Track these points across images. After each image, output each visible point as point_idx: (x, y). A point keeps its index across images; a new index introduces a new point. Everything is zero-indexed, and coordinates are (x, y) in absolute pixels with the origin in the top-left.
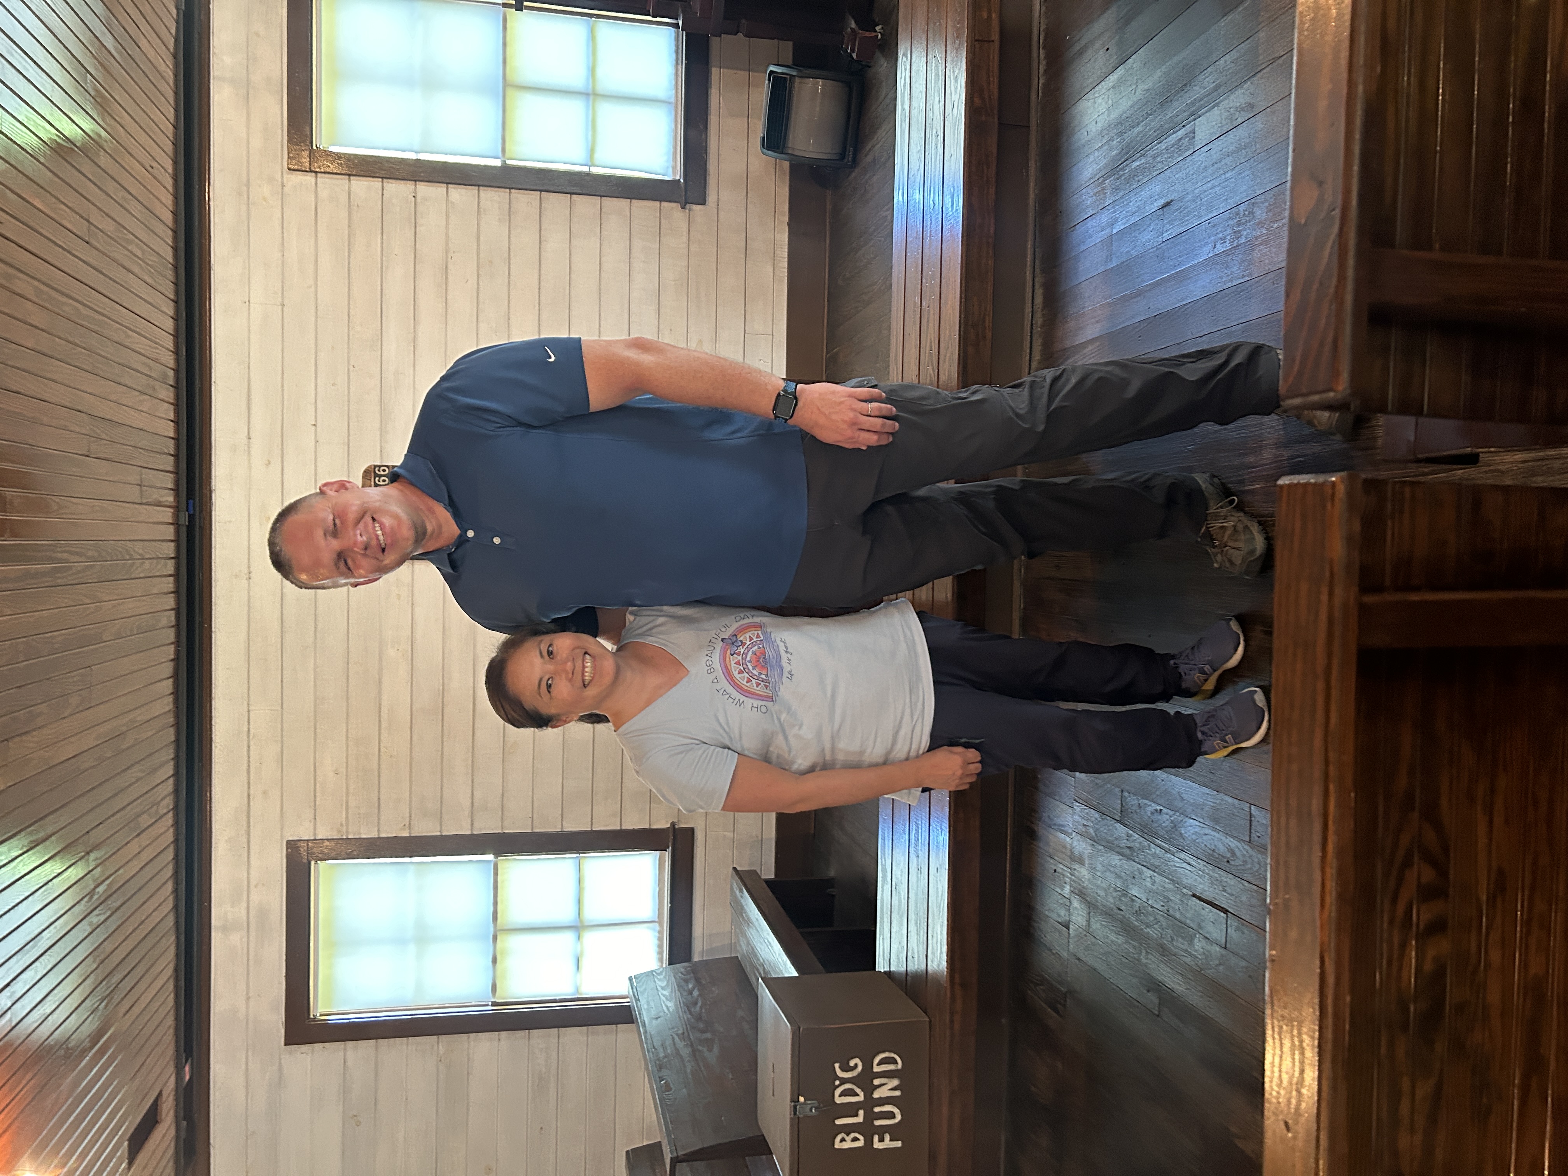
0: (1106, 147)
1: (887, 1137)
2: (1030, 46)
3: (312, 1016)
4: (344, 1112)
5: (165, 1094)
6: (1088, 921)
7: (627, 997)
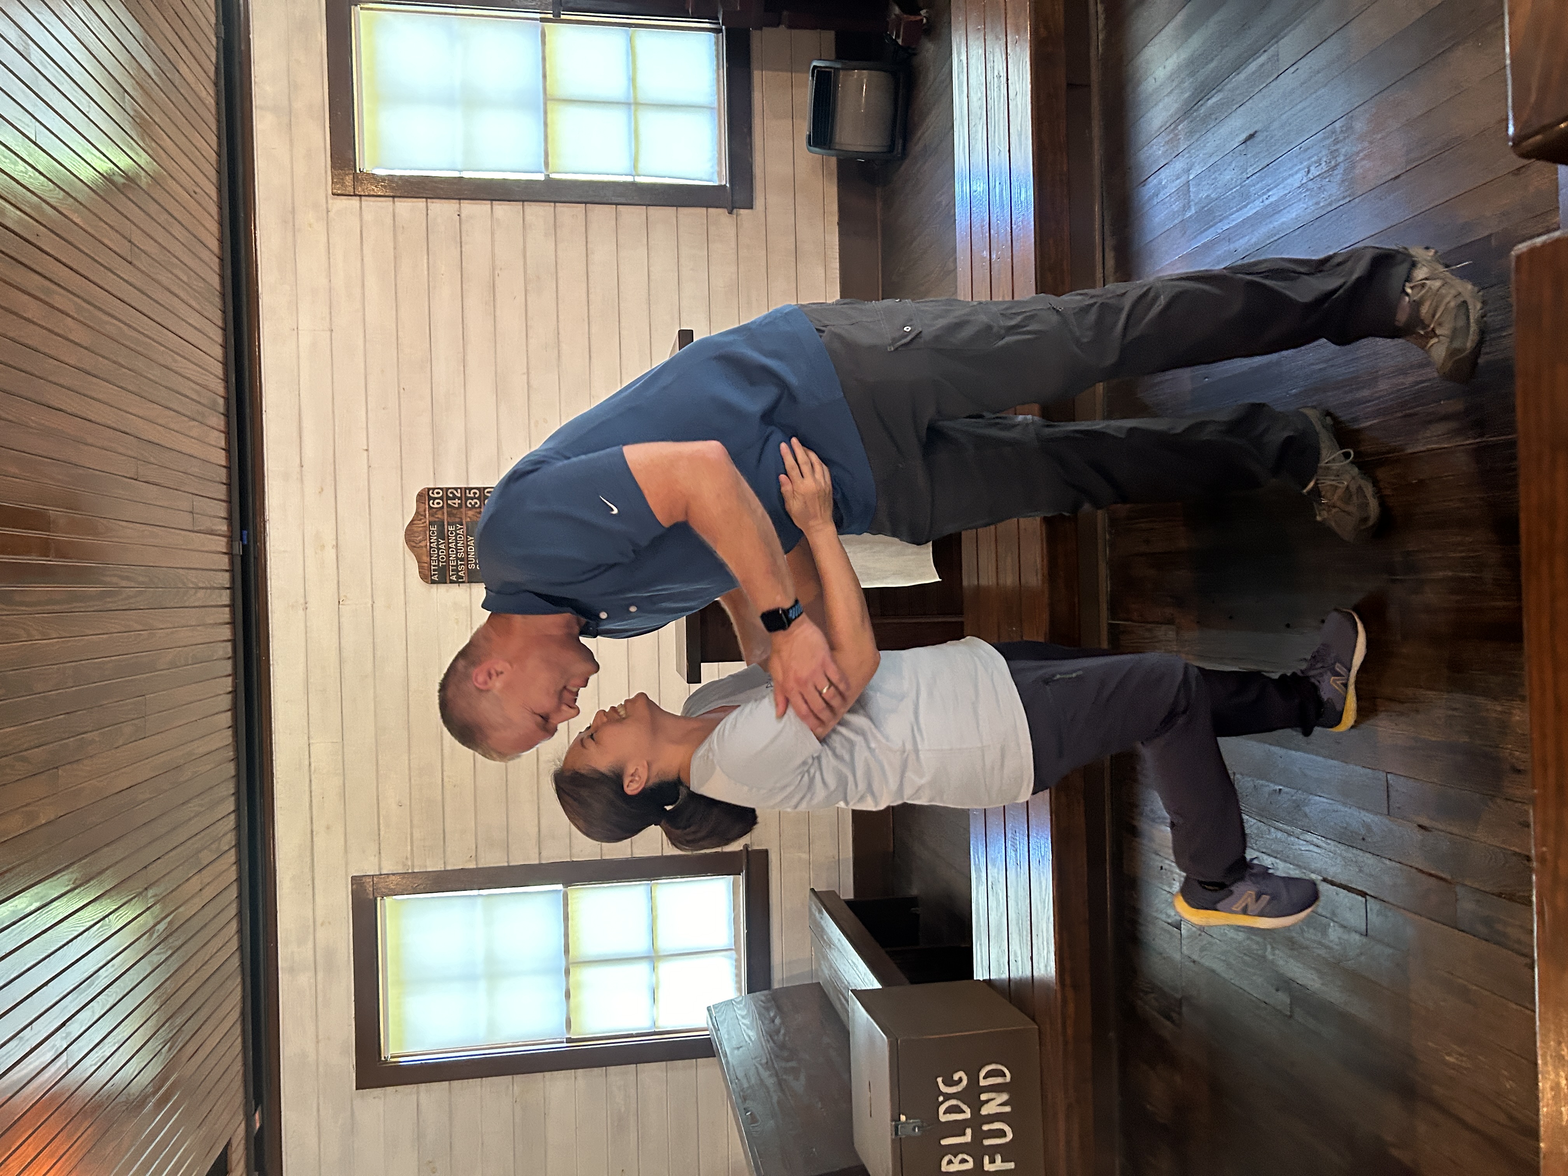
0: (1176, 91)
1: (998, 1158)
3: (383, 1059)
4: (419, 1159)
5: (234, 1144)
7: (706, 1029)
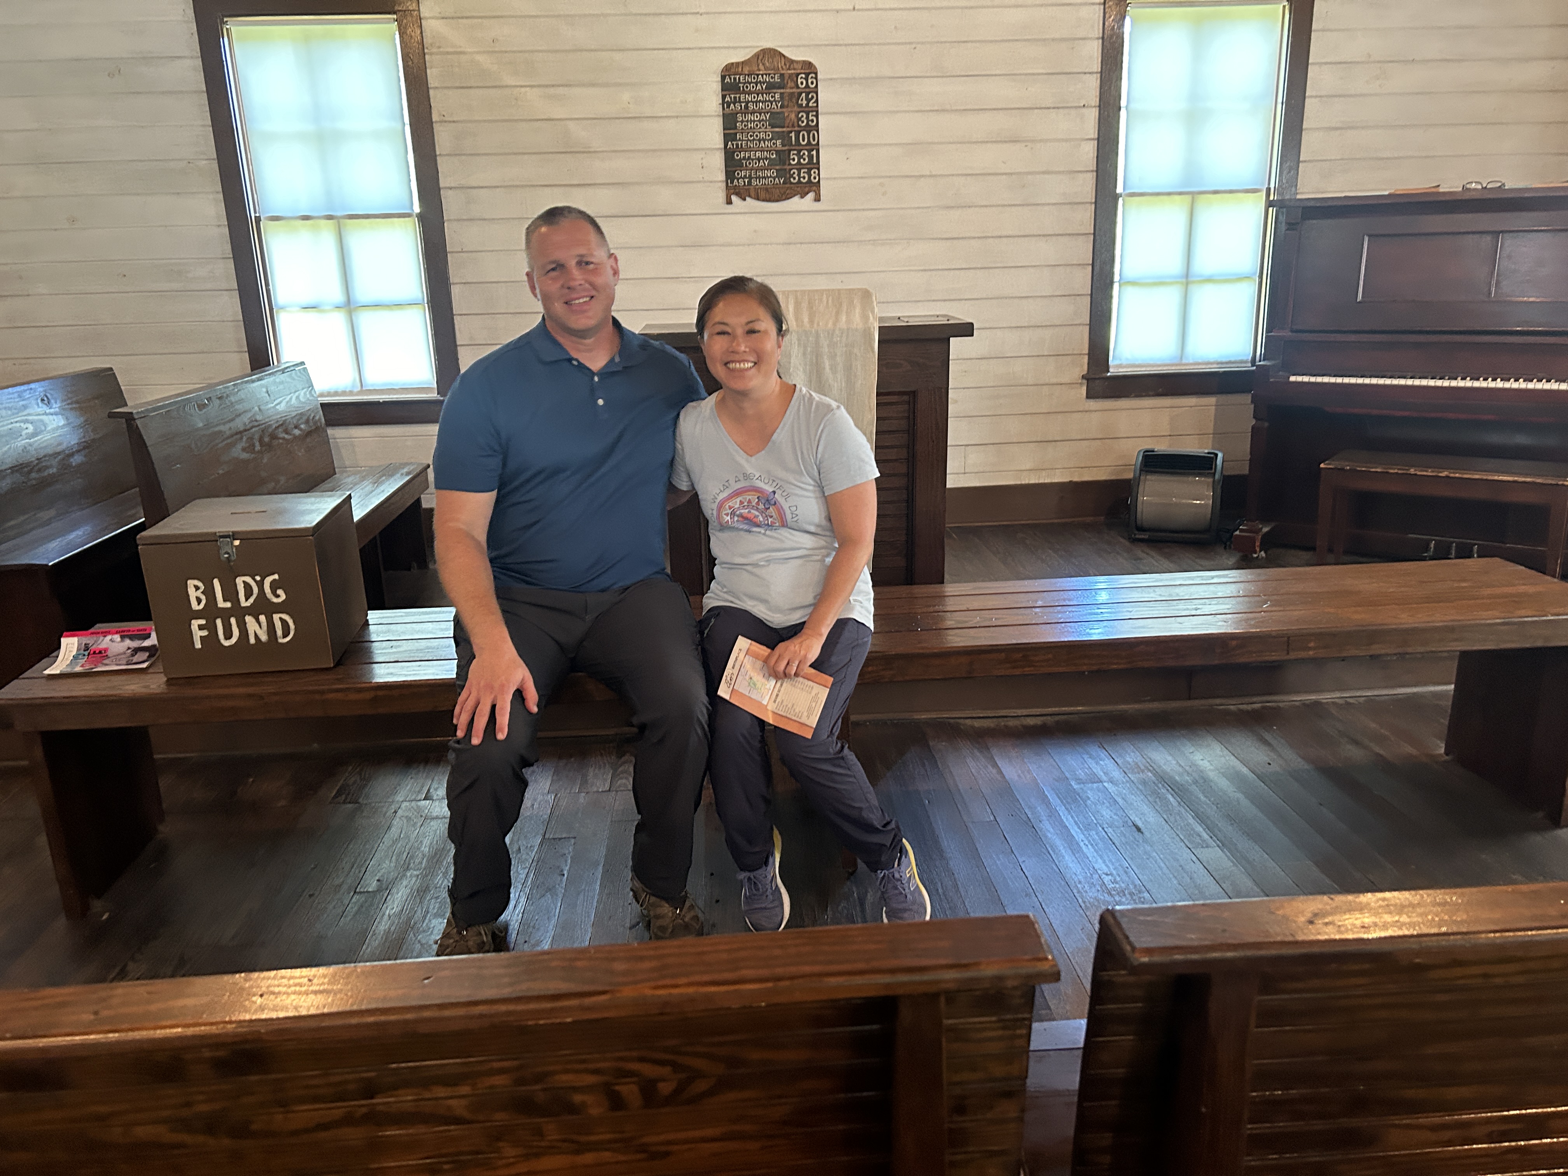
0: (1181, 770)
1: (205, 633)
2: (1264, 695)
3: (225, 19)
4: (122, 58)
6: (437, 818)
7: (278, 361)
